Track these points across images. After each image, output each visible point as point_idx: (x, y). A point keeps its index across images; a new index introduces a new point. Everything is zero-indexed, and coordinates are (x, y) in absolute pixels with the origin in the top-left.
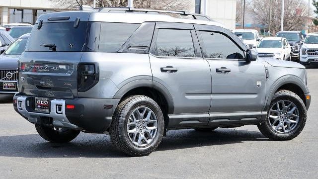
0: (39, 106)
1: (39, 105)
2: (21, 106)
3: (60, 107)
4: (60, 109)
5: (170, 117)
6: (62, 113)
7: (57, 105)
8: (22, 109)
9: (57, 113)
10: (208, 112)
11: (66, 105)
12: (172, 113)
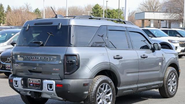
0: (31, 85)
1: (31, 83)
2: (16, 84)
3: (51, 86)
4: (51, 87)
5: (119, 88)
6: (53, 90)
7: (48, 84)
8: (17, 86)
9: (49, 90)
10: (137, 83)
11: (56, 84)
12: (119, 86)
